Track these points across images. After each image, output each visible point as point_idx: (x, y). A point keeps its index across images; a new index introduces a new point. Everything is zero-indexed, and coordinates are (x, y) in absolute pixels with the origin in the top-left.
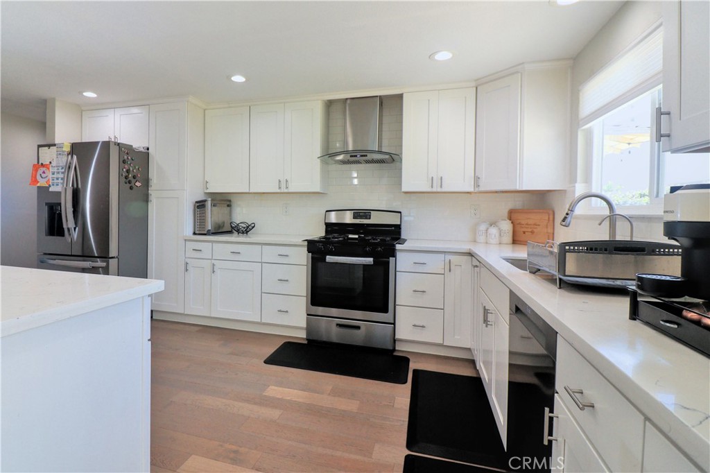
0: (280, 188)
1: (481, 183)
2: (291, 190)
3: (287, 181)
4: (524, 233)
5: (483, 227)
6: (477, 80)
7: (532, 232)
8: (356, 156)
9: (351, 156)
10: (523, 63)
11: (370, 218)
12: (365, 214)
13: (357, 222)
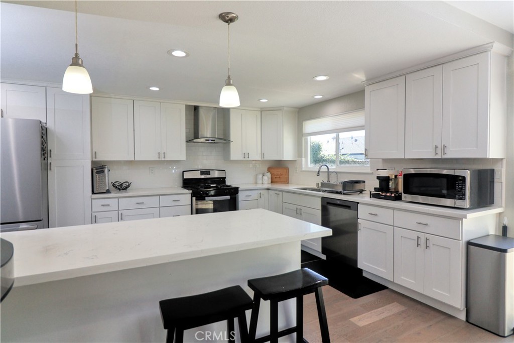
0: (159, 158)
1: (265, 156)
2: (167, 159)
3: (164, 153)
4: (276, 178)
5: (261, 176)
6: (262, 108)
7: (280, 177)
8: (209, 140)
9: (206, 140)
10: (283, 107)
11: (210, 174)
12: (207, 172)
13: (203, 177)
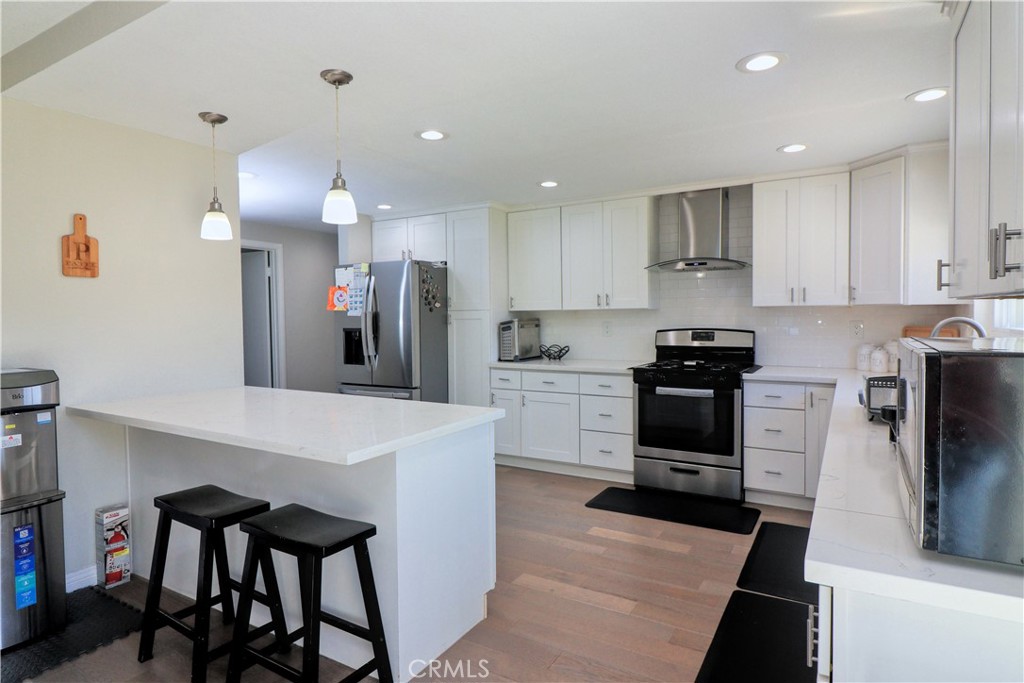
2: (613, 306)
3: (608, 297)
5: (865, 351)
6: (849, 164)
8: (694, 264)
9: (686, 264)
10: (905, 145)
11: (713, 340)
12: (708, 334)
13: (696, 344)
